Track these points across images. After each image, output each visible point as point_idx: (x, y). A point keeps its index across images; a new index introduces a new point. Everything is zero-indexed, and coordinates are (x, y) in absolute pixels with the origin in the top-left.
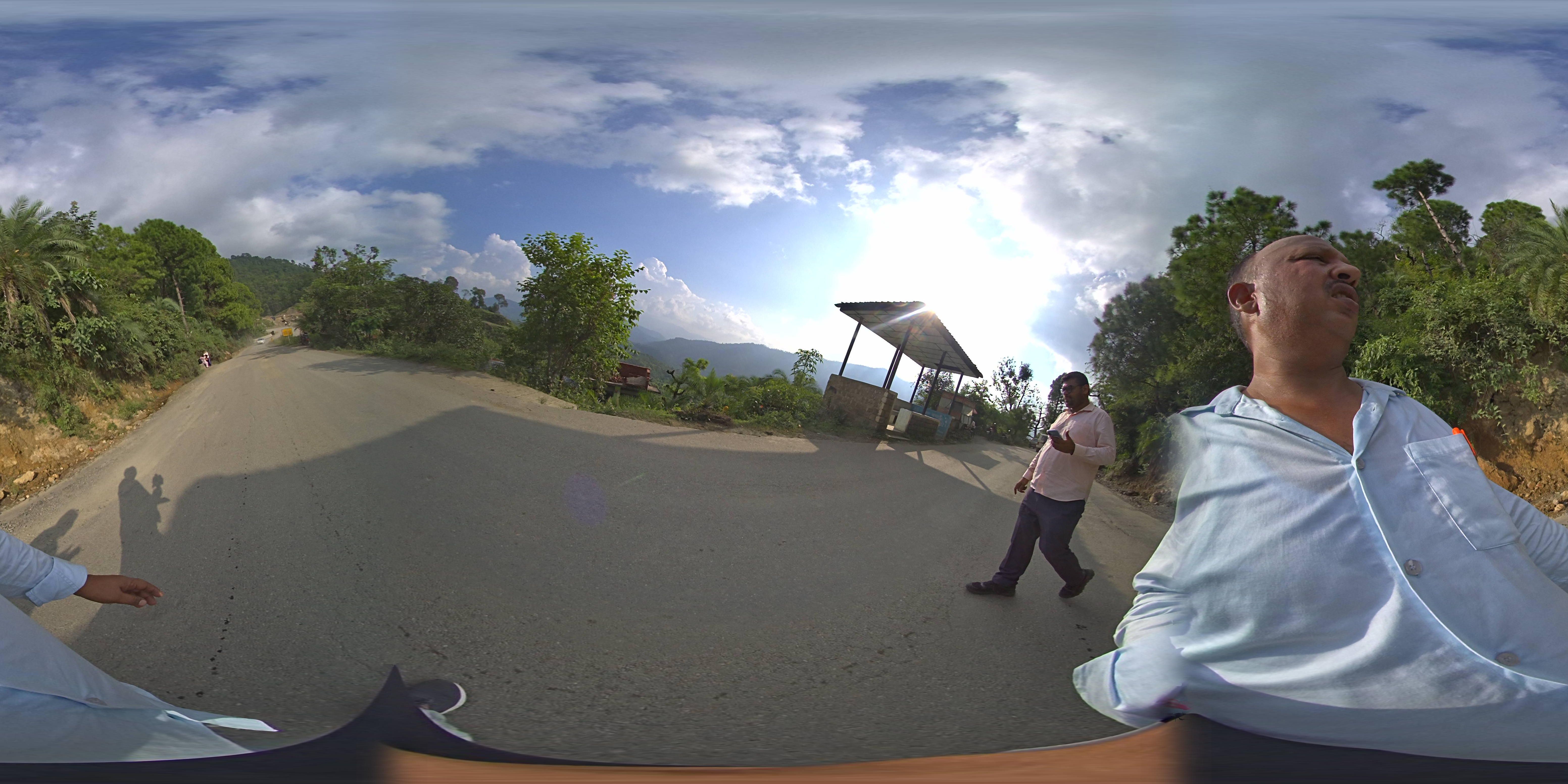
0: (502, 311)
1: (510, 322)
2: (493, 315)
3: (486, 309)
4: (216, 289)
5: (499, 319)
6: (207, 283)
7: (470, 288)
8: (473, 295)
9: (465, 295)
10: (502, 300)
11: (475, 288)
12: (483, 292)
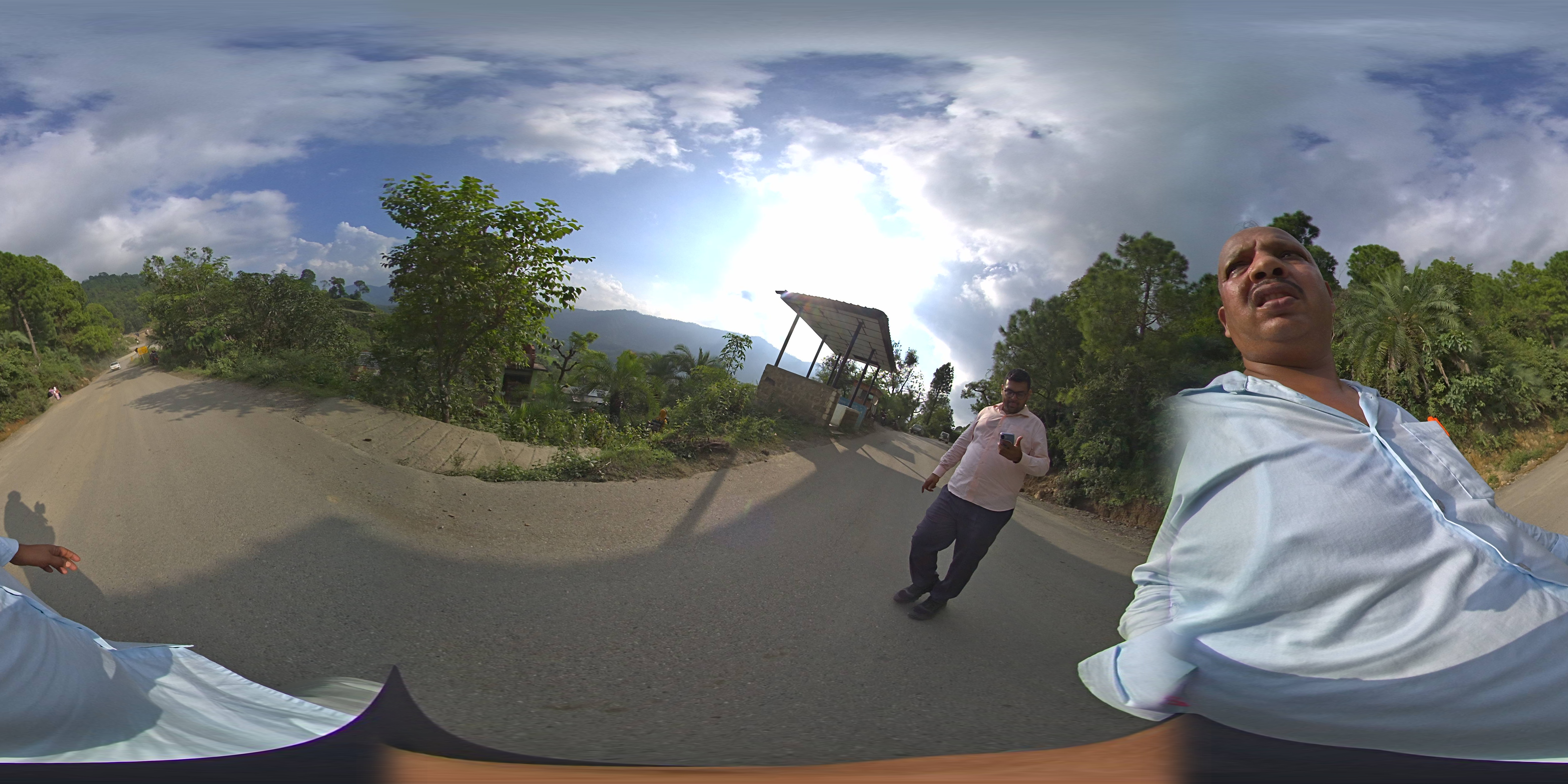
0: (364, 297)
1: (374, 307)
2: (355, 303)
3: (348, 297)
4: (67, 315)
5: (362, 306)
6: (58, 309)
7: (329, 278)
8: (332, 285)
9: (324, 286)
10: (363, 287)
11: (332, 278)
12: (343, 281)
